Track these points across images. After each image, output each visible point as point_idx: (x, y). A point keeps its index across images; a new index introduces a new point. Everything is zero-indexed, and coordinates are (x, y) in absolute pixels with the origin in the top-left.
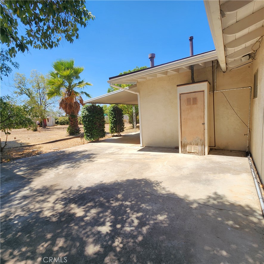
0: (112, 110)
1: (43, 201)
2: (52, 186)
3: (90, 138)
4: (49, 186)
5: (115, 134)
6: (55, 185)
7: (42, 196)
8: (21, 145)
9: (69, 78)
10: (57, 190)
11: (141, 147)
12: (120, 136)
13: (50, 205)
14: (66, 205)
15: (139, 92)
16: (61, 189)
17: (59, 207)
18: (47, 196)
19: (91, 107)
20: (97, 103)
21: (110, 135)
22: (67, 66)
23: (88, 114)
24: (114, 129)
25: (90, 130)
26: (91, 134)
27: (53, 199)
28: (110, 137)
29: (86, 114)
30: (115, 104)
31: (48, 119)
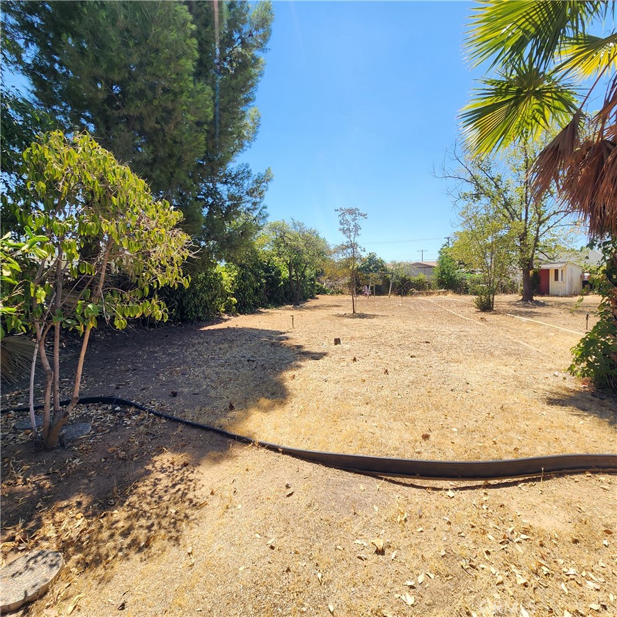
31: (556, 271)
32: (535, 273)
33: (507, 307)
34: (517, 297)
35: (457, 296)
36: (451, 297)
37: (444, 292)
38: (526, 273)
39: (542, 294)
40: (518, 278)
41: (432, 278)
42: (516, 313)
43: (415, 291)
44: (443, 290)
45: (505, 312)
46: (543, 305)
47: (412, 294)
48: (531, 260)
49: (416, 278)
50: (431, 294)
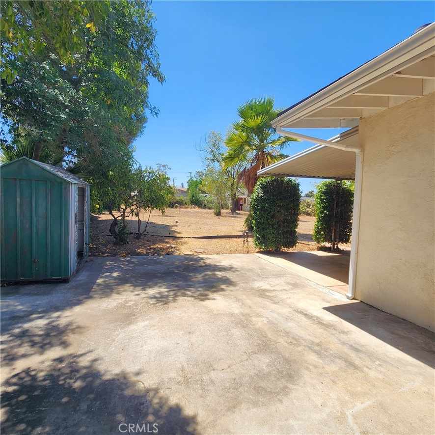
0: (323, 193)
3: (261, 244)
5: (328, 245)
8: (170, 234)
9: (259, 131)
11: (348, 297)
12: (338, 250)
15: (362, 147)
19: (272, 182)
20: (288, 175)
21: (314, 244)
22: (259, 111)
23: (261, 196)
24: (322, 233)
25: (263, 228)
26: (264, 237)
28: (312, 250)
29: (258, 196)
30: (334, 178)
31: (245, 199)
32: (236, 200)
33: (226, 215)
34: (229, 211)
35: (201, 209)
36: (197, 209)
37: (194, 207)
38: (233, 200)
39: (239, 210)
40: (230, 202)
41: (186, 198)
42: (230, 217)
43: (178, 205)
44: (193, 206)
45: (225, 216)
46: (239, 214)
47: (176, 207)
48: (235, 195)
49: (179, 198)
50: (187, 208)
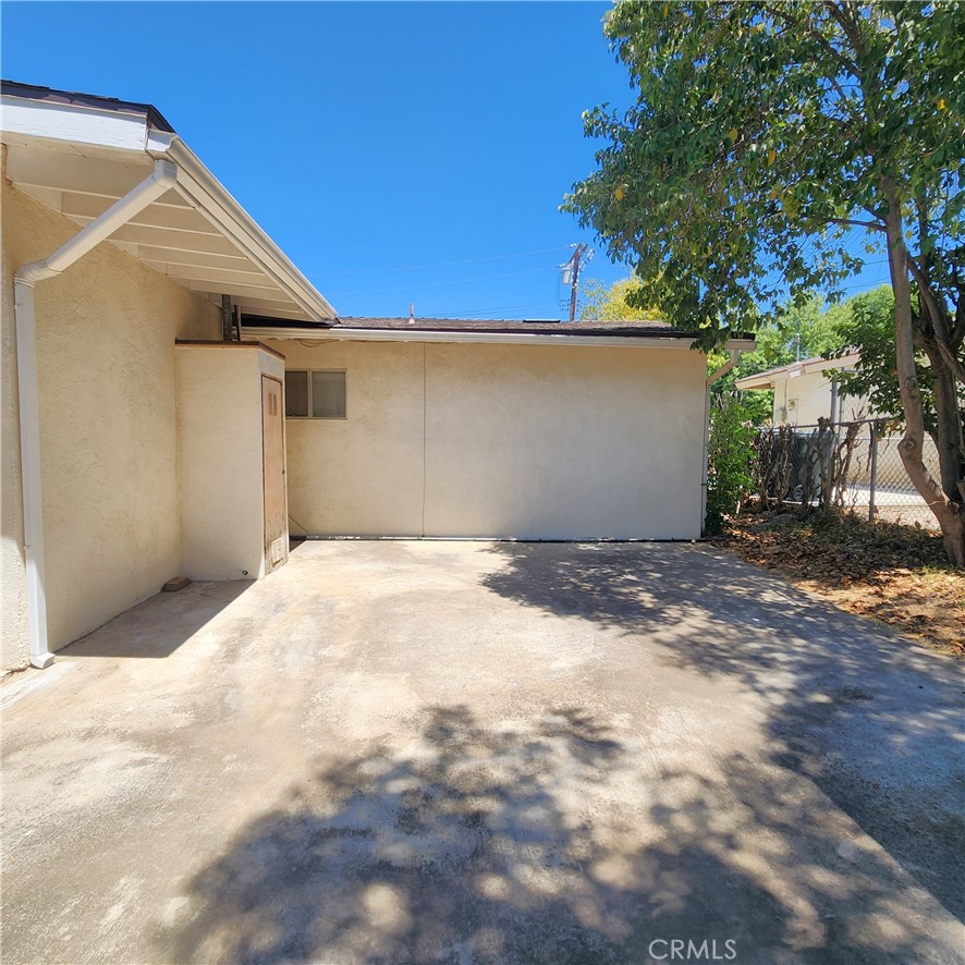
1: (706, 632)
2: (681, 665)
4: (689, 667)
6: (668, 662)
7: (713, 646)
10: (669, 645)
13: (690, 621)
14: (660, 611)
16: (658, 641)
17: (673, 612)
18: (697, 639)
27: (683, 629)
